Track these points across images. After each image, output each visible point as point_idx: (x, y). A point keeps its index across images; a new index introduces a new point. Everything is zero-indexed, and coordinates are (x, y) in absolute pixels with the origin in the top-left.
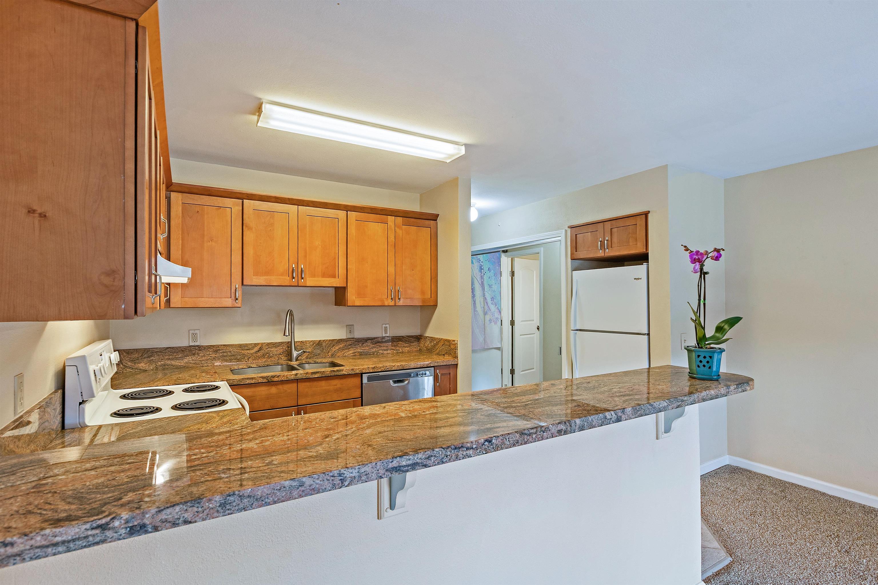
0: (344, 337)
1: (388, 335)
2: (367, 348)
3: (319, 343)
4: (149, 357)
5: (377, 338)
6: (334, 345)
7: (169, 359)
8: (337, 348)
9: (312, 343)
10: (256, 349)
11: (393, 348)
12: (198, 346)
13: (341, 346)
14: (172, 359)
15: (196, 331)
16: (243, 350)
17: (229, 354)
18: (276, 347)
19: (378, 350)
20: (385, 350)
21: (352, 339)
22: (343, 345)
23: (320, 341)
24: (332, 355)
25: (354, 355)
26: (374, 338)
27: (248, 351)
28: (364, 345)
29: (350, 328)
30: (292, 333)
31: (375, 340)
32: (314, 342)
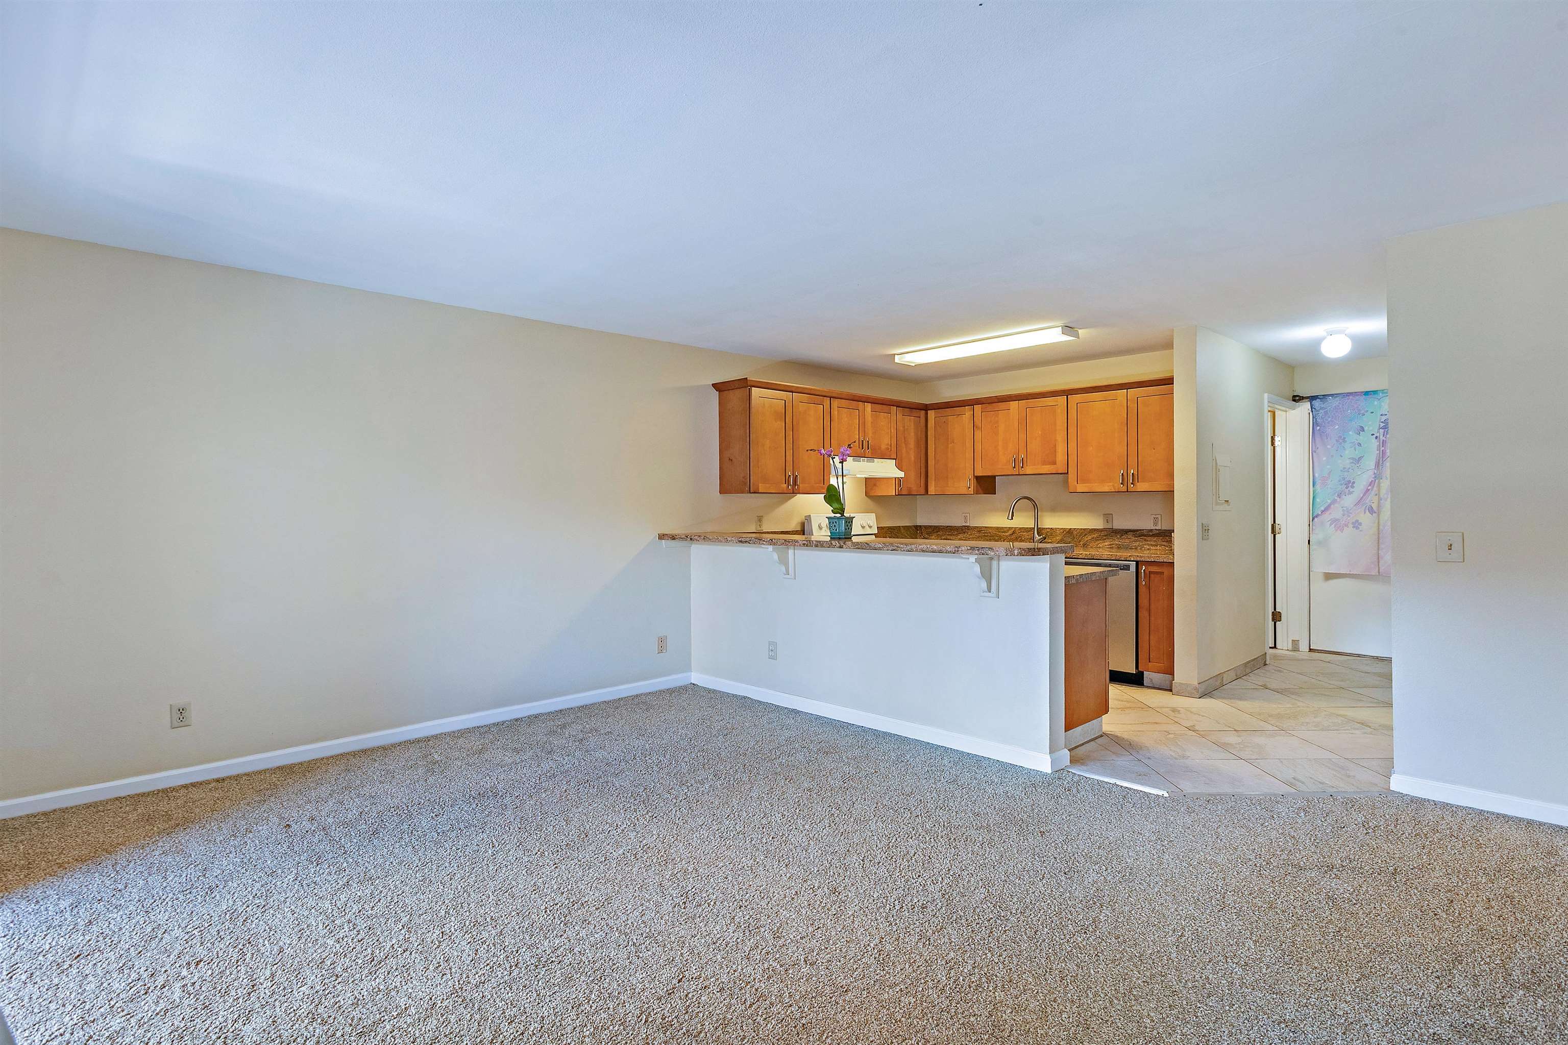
0: (1101, 527)
1: (1159, 527)
2: (1127, 541)
3: (1070, 532)
4: (937, 532)
5: (1140, 530)
6: (1086, 535)
7: (948, 535)
8: (1090, 537)
9: (1062, 531)
10: (1010, 532)
11: (1164, 543)
12: (967, 526)
13: (1095, 536)
14: (951, 535)
15: (967, 515)
16: (999, 532)
17: (989, 534)
18: (1027, 532)
19: (1143, 545)
20: (1152, 545)
21: (1108, 530)
22: (1096, 535)
23: (1071, 529)
24: (1084, 545)
25: (1110, 548)
26: (1137, 530)
27: (1004, 533)
28: (1124, 537)
29: (1108, 517)
30: (1037, 519)
31: (1138, 533)
32: (1064, 530)
